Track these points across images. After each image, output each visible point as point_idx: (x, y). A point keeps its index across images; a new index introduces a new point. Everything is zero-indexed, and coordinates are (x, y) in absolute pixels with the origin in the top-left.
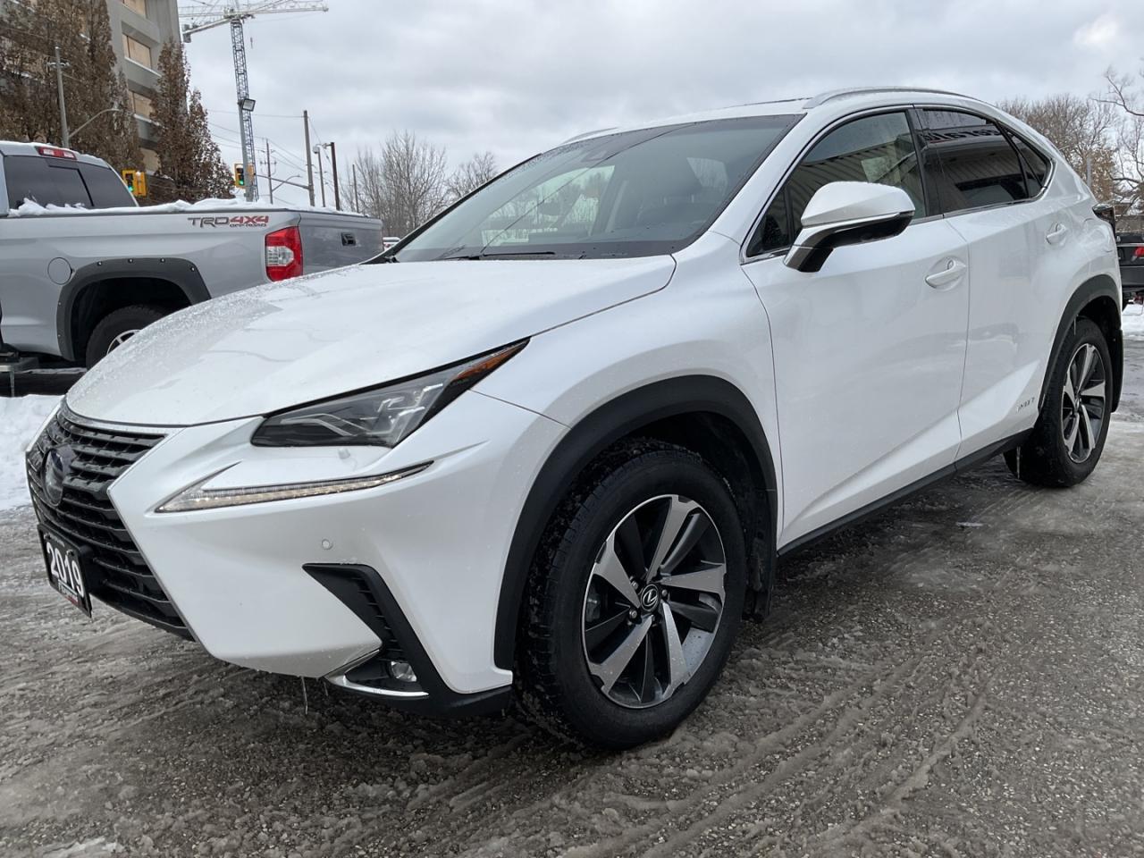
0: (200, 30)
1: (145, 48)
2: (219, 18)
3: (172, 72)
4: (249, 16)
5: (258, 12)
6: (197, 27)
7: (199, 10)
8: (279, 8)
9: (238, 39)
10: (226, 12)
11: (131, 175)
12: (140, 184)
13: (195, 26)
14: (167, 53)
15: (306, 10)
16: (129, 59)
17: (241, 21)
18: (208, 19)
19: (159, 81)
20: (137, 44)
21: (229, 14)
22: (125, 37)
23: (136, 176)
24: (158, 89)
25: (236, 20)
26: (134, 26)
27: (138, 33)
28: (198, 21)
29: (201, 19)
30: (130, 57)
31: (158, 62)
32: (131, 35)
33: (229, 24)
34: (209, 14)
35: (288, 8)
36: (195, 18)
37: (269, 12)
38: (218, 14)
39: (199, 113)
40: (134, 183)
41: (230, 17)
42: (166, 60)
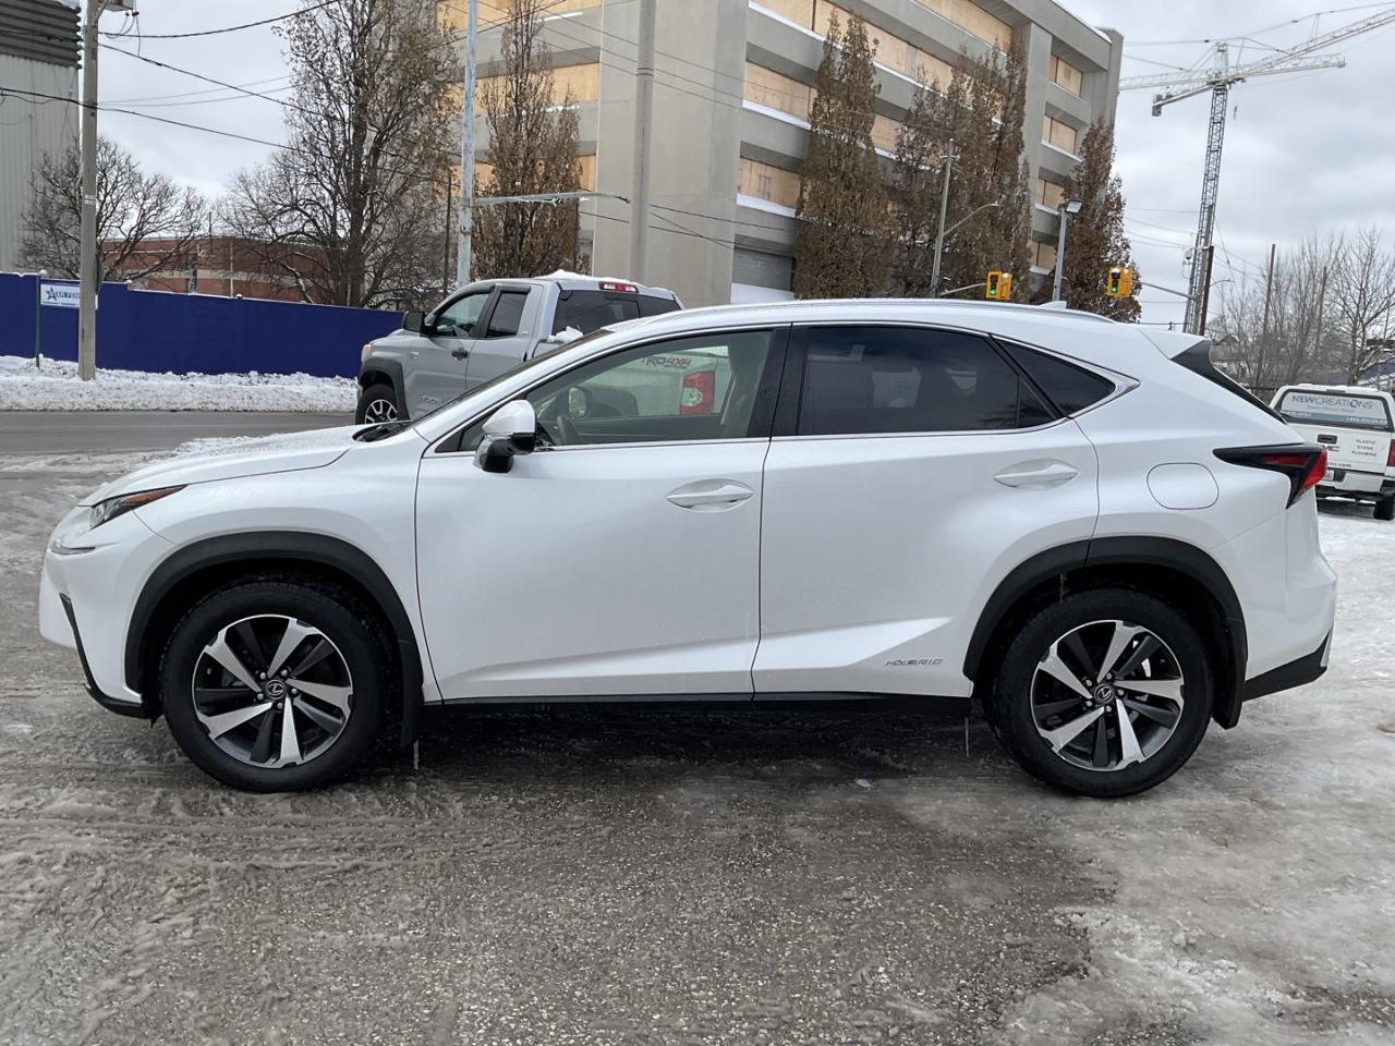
0: (1174, 101)
1: (1070, 130)
2: (1201, 84)
3: (1094, 157)
4: (1238, 79)
5: (1250, 75)
6: (1171, 96)
7: (1174, 78)
8: (1277, 68)
9: (1218, 109)
10: (1210, 77)
11: (997, 276)
12: (1005, 288)
13: (1169, 96)
14: (1093, 135)
15: (1317, 67)
16: (1048, 145)
17: (1228, 86)
18: (1186, 86)
19: (1077, 169)
20: (1061, 126)
21: (1214, 79)
22: (1048, 120)
23: (1003, 279)
24: (1073, 176)
25: (1220, 86)
26: (1059, 107)
27: (1065, 114)
28: (1174, 90)
29: (1178, 87)
30: (1050, 142)
31: (1080, 145)
32: (1056, 117)
33: (1211, 91)
34: (1189, 81)
35: (1290, 66)
36: (1171, 86)
37: (1264, 74)
38: (1198, 80)
39: (1119, 204)
40: (999, 284)
41: (1214, 83)
42: (1090, 143)
